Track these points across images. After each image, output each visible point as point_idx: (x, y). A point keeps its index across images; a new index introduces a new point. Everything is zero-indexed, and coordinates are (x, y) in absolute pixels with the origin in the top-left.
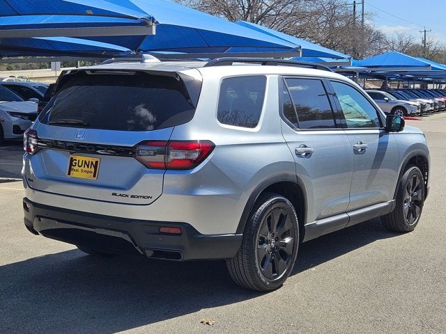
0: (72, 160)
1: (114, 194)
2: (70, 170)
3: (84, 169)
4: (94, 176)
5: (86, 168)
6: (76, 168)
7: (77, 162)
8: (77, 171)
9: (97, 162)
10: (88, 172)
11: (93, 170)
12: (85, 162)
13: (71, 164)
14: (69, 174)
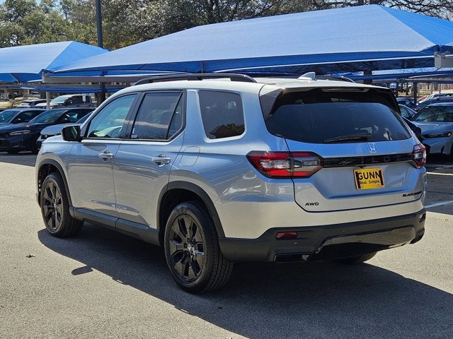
0: (357, 174)
1: (404, 195)
2: (359, 183)
3: (371, 180)
4: (382, 184)
5: (372, 179)
6: (364, 180)
7: (362, 174)
8: (365, 183)
9: (380, 171)
10: (375, 182)
11: (379, 179)
12: (370, 174)
13: (358, 179)
14: (359, 187)
